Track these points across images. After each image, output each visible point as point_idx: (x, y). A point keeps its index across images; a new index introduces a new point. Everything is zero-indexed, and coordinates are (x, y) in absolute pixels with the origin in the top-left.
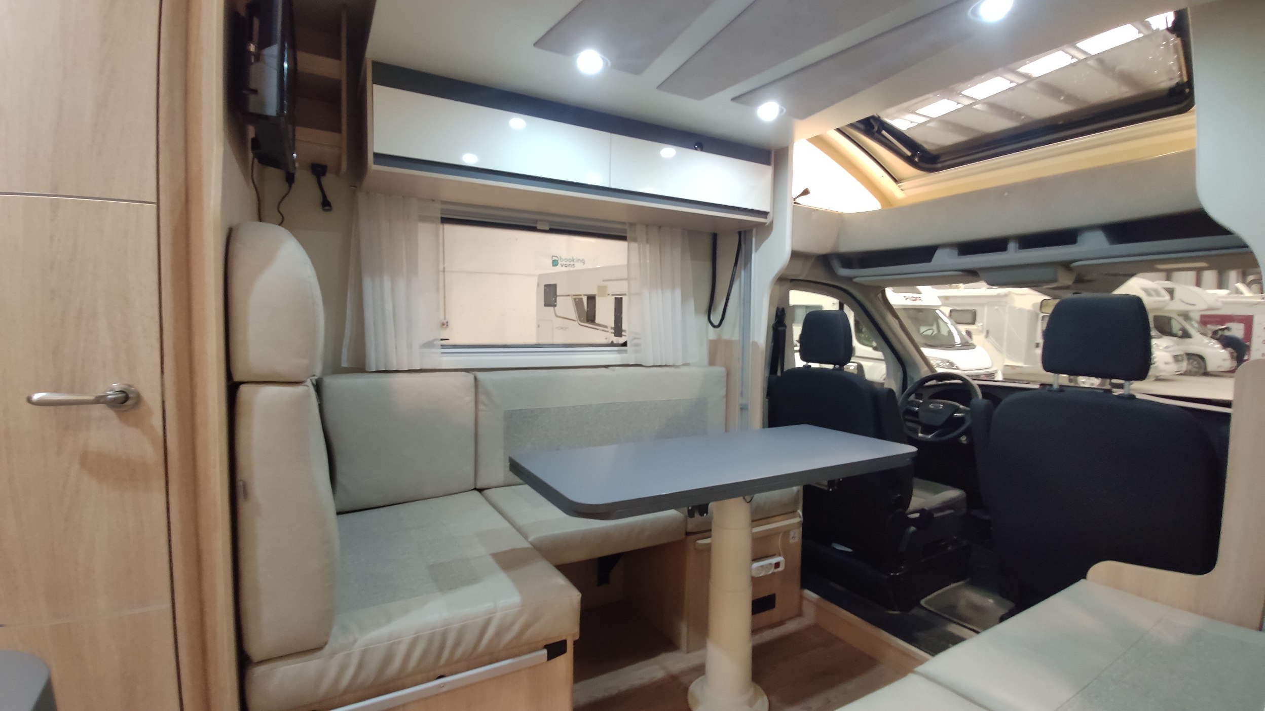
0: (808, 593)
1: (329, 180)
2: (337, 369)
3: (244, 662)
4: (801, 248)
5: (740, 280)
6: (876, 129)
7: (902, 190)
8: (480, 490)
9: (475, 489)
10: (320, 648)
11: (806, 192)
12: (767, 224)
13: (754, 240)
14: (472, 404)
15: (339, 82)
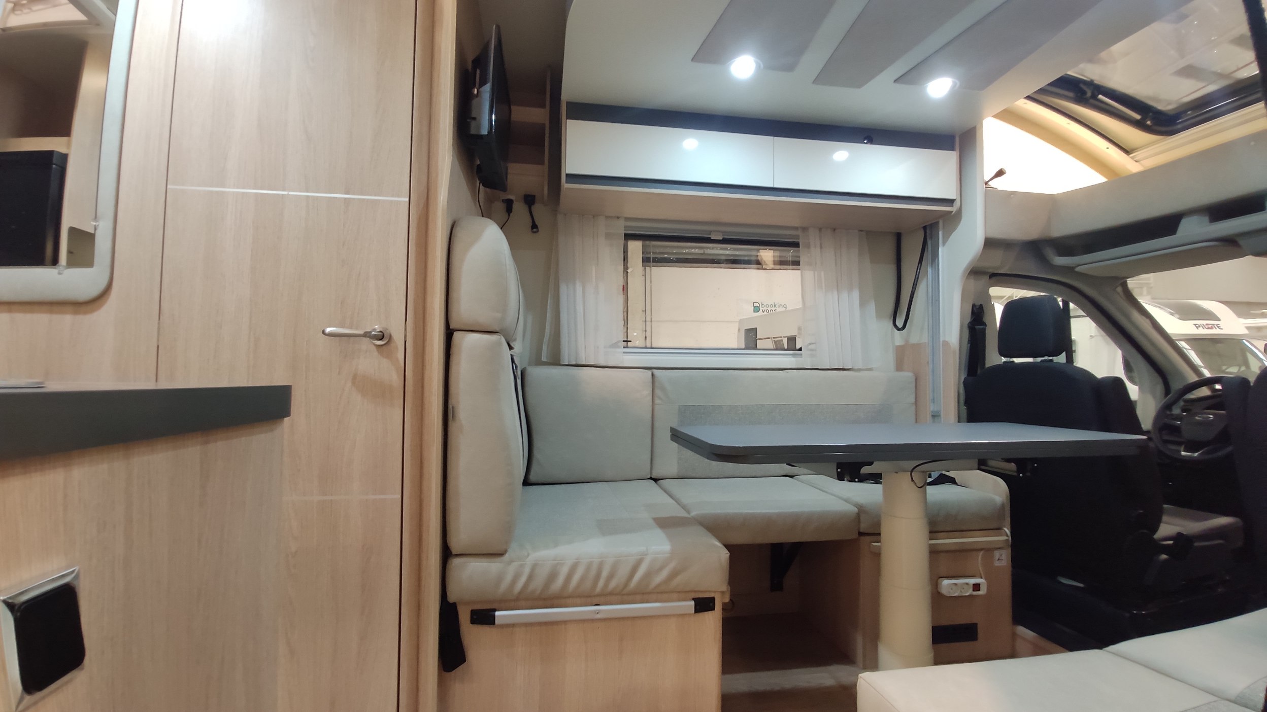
0: (1022, 630)
1: (537, 208)
2: (539, 362)
3: (447, 554)
4: (998, 233)
5: (927, 279)
6: (1089, 94)
7: (1136, 161)
8: (656, 480)
9: (651, 478)
10: (501, 555)
11: (1000, 173)
12: (953, 213)
13: (940, 233)
14: (650, 398)
15: (544, 125)
